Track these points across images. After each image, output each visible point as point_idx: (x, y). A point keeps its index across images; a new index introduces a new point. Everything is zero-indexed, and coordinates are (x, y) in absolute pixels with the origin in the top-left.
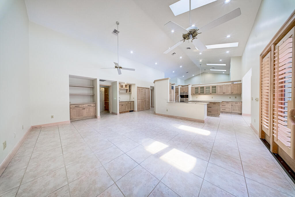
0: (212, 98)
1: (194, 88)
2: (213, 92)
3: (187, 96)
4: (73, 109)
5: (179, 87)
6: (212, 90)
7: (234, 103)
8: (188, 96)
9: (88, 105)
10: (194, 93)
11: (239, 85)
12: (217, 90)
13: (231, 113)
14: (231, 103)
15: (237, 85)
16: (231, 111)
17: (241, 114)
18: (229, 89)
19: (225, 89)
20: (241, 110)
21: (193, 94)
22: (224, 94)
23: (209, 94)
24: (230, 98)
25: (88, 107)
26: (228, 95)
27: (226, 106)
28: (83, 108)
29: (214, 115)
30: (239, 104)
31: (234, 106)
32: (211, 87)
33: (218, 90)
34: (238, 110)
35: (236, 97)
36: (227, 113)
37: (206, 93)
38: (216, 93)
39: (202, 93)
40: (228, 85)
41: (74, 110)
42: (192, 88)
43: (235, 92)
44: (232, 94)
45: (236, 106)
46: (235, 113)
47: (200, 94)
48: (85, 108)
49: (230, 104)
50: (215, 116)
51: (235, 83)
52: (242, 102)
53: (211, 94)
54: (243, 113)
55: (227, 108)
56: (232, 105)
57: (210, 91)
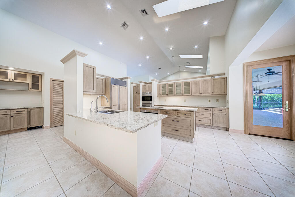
0: (185, 101)
1: (161, 87)
2: (185, 92)
3: (150, 99)
5: (141, 84)
6: (185, 89)
7: (216, 110)
8: (151, 97)
10: (161, 93)
11: (222, 80)
12: (190, 89)
13: (212, 127)
14: (211, 109)
15: (219, 80)
16: (212, 123)
17: (227, 129)
18: (208, 86)
19: (202, 88)
20: (227, 123)
21: (159, 95)
22: (201, 95)
23: (181, 95)
24: (209, 101)
26: (207, 96)
27: (205, 115)
29: (184, 137)
30: (223, 112)
31: (216, 115)
32: (183, 85)
33: (193, 88)
34: (224, 122)
35: (217, 101)
36: (206, 126)
37: (176, 94)
38: (190, 94)
39: (171, 93)
40: (207, 81)
42: (158, 85)
43: (217, 92)
44: (213, 95)
45: (220, 115)
46: (218, 128)
47: (168, 95)
49: (210, 112)
50: (184, 139)
51: (215, 77)
52: (228, 108)
53: (182, 96)
54: (230, 128)
55: (206, 118)
56: (213, 114)
57: (182, 90)
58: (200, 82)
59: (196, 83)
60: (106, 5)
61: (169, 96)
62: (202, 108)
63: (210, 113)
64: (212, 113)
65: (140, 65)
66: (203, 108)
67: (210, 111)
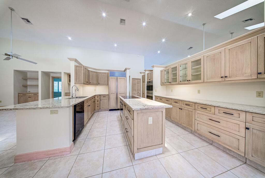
0: (199, 92)
1: (165, 73)
2: (193, 78)
4: (20, 97)
5: (146, 73)
8: (152, 86)
9: (34, 95)
10: (164, 81)
12: (202, 70)
14: (242, 114)
18: (247, 58)
19: (227, 66)
22: (224, 81)
25: (34, 96)
27: (225, 126)
28: (29, 97)
32: (189, 65)
33: (206, 69)
38: (200, 79)
40: (240, 47)
41: (22, 98)
42: (161, 72)
48: (30, 97)
53: (189, 83)
55: (227, 133)
56: (247, 128)
57: (188, 75)
58: (223, 54)
59: (213, 59)
60: (102, 14)
61: (172, 85)
62: (216, 109)
63: (238, 122)
64: (243, 125)
65: (159, 52)
66: (219, 108)
67: (239, 119)
